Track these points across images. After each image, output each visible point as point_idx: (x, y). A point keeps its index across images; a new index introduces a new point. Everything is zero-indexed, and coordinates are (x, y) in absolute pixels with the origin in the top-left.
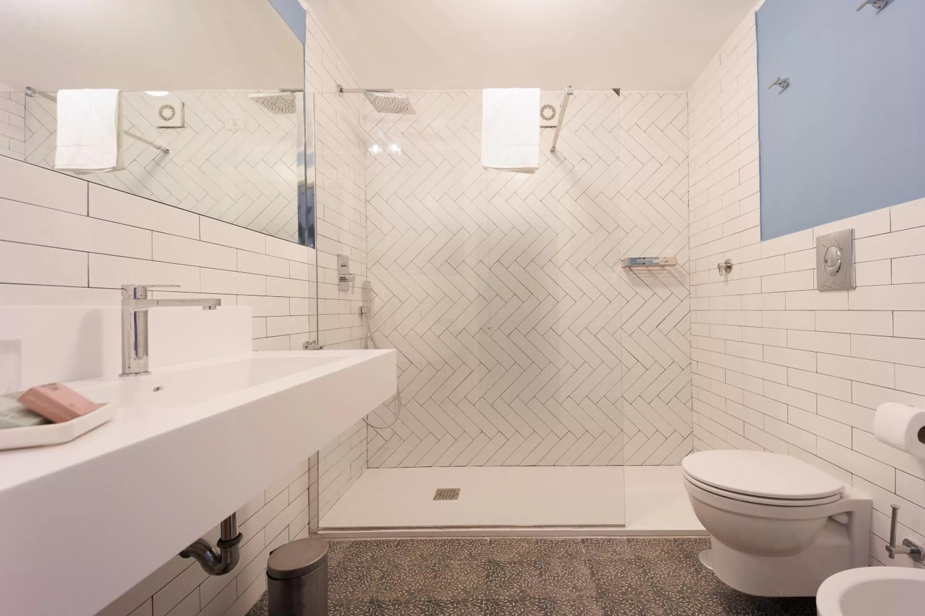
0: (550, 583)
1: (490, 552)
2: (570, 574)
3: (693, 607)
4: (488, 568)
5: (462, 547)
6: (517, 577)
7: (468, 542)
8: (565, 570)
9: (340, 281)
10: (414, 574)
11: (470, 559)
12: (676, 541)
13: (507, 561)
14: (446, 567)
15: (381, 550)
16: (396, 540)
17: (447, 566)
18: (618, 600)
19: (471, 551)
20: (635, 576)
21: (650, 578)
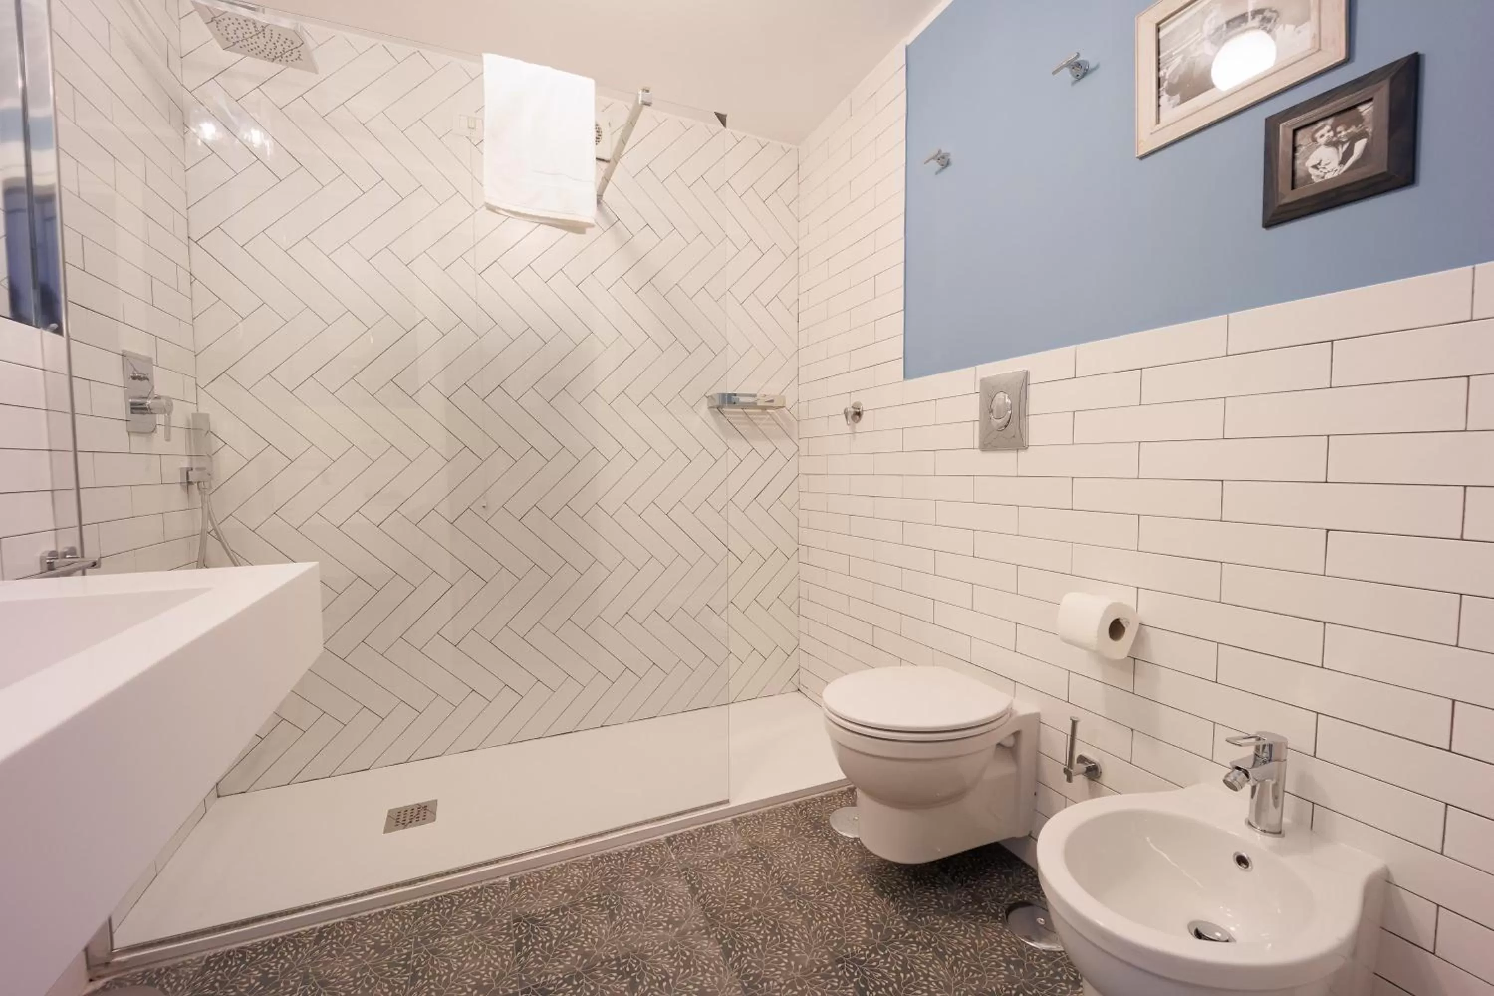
0: (630, 926)
1: (516, 901)
2: (659, 900)
3: (838, 900)
4: (517, 932)
5: (458, 907)
6: (571, 933)
7: (470, 896)
8: (649, 896)
9: (132, 413)
10: (366, 986)
11: (479, 925)
12: (797, 806)
13: (549, 909)
14: (432, 953)
15: (283, 957)
16: (314, 929)
17: (434, 952)
18: (738, 920)
19: (477, 910)
20: (754, 876)
21: (776, 872)
